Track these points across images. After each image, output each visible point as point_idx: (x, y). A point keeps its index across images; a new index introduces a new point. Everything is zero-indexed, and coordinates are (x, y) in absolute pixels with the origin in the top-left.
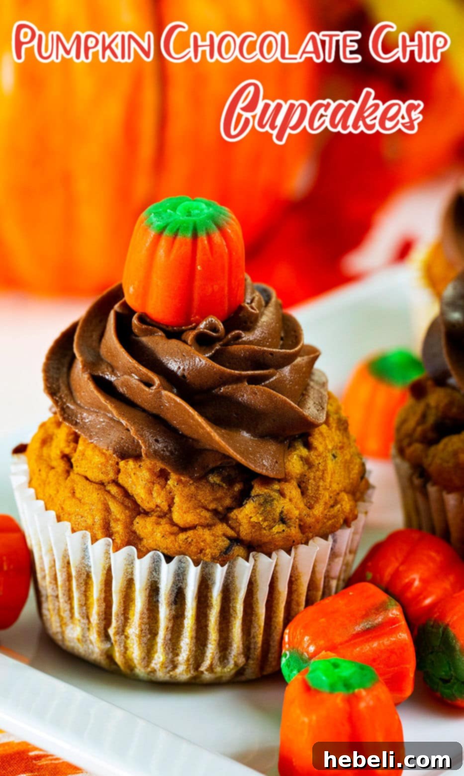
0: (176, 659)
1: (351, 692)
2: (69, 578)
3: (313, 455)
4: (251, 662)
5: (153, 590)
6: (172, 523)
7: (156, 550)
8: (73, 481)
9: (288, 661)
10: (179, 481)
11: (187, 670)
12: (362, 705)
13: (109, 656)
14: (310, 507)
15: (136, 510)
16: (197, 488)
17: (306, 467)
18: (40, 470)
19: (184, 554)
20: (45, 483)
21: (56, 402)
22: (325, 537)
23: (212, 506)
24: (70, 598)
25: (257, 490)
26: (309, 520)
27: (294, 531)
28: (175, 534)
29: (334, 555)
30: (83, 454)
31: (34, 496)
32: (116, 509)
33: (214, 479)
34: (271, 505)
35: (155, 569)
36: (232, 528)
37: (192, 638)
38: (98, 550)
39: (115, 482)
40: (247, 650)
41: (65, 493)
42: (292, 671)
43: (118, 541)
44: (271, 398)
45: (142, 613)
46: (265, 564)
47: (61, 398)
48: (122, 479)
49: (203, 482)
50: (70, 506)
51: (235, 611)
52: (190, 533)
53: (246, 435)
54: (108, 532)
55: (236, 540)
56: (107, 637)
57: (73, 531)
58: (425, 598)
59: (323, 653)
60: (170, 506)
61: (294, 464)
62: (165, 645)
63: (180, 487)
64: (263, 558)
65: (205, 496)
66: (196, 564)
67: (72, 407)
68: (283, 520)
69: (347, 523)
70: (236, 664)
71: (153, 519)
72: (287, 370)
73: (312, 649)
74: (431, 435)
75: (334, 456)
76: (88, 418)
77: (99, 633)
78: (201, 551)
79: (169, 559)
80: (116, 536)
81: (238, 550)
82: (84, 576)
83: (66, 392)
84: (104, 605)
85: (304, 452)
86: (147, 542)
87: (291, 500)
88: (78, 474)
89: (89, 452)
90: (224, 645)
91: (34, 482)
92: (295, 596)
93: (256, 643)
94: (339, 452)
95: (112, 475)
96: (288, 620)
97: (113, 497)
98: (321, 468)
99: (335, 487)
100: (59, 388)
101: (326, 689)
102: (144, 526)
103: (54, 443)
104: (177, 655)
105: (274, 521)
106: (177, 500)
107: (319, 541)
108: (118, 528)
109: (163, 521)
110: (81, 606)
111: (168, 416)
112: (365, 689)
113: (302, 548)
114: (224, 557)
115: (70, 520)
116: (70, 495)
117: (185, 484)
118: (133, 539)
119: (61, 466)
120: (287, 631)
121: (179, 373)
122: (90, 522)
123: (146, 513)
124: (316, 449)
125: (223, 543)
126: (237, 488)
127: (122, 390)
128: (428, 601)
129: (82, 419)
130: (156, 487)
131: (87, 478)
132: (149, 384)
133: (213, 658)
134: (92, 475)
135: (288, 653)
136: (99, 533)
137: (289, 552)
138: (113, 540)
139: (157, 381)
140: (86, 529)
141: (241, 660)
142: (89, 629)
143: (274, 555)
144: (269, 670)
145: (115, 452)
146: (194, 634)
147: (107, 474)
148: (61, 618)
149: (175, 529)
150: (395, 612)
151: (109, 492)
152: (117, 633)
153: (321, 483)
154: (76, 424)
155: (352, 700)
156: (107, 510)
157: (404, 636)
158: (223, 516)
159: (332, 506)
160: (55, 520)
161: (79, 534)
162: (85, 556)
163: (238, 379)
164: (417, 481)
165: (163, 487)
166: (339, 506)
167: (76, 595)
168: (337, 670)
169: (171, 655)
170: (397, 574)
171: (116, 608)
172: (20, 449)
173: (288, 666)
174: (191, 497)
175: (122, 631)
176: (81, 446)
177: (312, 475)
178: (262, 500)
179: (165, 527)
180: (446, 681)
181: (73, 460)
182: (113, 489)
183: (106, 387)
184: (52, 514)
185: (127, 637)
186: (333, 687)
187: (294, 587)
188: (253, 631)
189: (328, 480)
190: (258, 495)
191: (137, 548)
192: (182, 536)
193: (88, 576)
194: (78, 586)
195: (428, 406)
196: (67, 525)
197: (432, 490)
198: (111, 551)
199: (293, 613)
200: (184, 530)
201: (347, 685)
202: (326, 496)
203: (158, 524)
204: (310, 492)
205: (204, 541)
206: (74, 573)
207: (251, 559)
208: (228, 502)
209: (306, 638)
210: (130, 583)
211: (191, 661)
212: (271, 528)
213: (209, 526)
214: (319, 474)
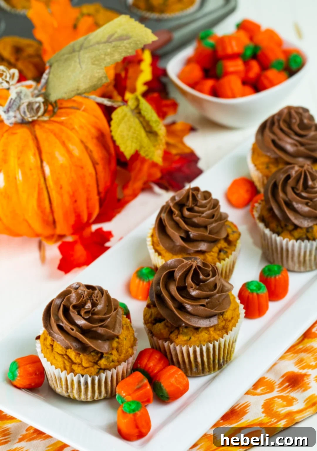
0: (87, 397)
1: (135, 412)
2: (55, 378)
3: (120, 341)
4: (108, 395)
5: (79, 382)
6: (83, 367)
7: (79, 373)
8: (54, 354)
9: (118, 397)
10: (83, 355)
11: (91, 399)
12: (138, 416)
13: (69, 396)
14: (120, 356)
15: (72, 363)
16: (88, 357)
17: (118, 344)
18: (44, 349)
19: (87, 374)
20: (46, 353)
21: (47, 330)
22: (125, 362)
23: (93, 361)
24: (56, 382)
25: (104, 355)
26: (120, 359)
27: (116, 363)
28: (83, 370)
29: (128, 364)
30: (56, 346)
31: (43, 356)
32: (66, 362)
33: (93, 354)
34: (109, 359)
35: (79, 377)
36: (99, 366)
37: (91, 392)
38: (63, 374)
39: (66, 355)
40: (106, 392)
41: (52, 357)
42: (119, 400)
43: (68, 372)
44: (106, 331)
45: (77, 388)
46: (109, 373)
47: (48, 329)
48: (68, 353)
49: (90, 355)
50: (54, 361)
51: (102, 384)
52: (88, 369)
53: (100, 341)
54: (65, 369)
55: (100, 369)
56: (67, 392)
57: (56, 368)
58: (155, 371)
59: (127, 396)
60: (82, 362)
61: (115, 344)
62: (84, 394)
63: (84, 357)
64: (108, 372)
65: (91, 358)
66: (90, 376)
67: (52, 332)
68: (113, 361)
69: (131, 356)
70: (104, 396)
71: (77, 365)
72: (109, 320)
73: (124, 394)
74: (154, 322)
75: (126, 339)
76: (57, 336)
77: (65, 392)
78: (91, 373)
79: (83, 376)
80: (67, 370)
81: (101, 371)
82: (60, 378)
83: (50, 327)
84: (66, 386)
85: (117, 340)
86: (76, 371)
87: (114, 355)
88: (55, 351)
89: (58, 346)
90: (100, 393)
91: (43, 351)
92: (118, 377)
93: (109, 391)
94: (127, 337)
95: (64, 353)
96: (117, 384)
97: (66, 359)
98: (122, 343)
99: (127, 348)
100: (47, 325)
101: (128, 412)
102: (75, 367)
103: (48, 340)
104: (87, 396)
105: (110, 363)
106: (83, 360)
107: (123, 363)
108: (68, 368)
109: (80, 366)
110: (60, 385)
111: (79, 338)
112: (138, 411)
113: (119, 367)
114: (98, 374)
115: (54, 365)
116: (53, 358)
117: (85, 356)
118: (72, 371)
119: (50, 347)
120: (117, 388)
121: (81, 326)
122: (60, 366)
123: (75, 364)
124: (120, 338)
125: (97, 370)
126: (99, 355)
127: (65, 329)
128: (155, 372)
129: (55, 336)
130: (77, 357)
131: (58, 353)
132: (73, 330)
133: (97, 396)
134: (60, 352)
135: (118, 394)
136: (63, 369)
137: (115, 368)
138: (67, 371)
139: (75, 329)
140: (59, 368)
141: (105, 395)
142: (62, 390)
143: (111, 370)
144: (113, 395)
145: (65, 348)
146: (91, 391)
147: (63, 352)
148: (55, 387)
149: (83, 368)
150: (146, 381)
151: (64, 358)
152: (70, 392)
153: (123, 348)
154: (53, 337)
155: (135, 415)
156: (64, 363)
157: (149, 387)
158: (96, 363)
159: (126, 353)
160: (50, 365)
161: (57, 370)
162: (59, 374)
163: (97, 327)
164: (151, 335)
165: (79, 356)
166: (128, 353)
167: (58, 383)
168: (131, 407)
169: (86, 397)
170: (146, 365)
171: (69, 386)
172: (38, 338)
173: (118, 398)
174: (87, 359)
175: (72, 392)
176: (55, 343)
177: (119, 346)
178: (106, 358)
179: (81, 368)
180: (162, 396)
181: (53, 347)
182: (66, 357)
183: (61, 328)
184: (49, 363)
185: (73, 393)
186: (130, 412)
187: (118, 375)
188: (108, 388)
189: (124, 347)
190: (105, 357)
191: (73, 373)
192: (86, 370)
193: (61, 378)
194: (59, 381)
195: (152, 312)
196: (54, 367)
197: (155, 338)
198: (67, 375)
199: (118, 381)
200: (86, 368)
201: (134, 410)
202: (124, 351)
203: (79, 367)
204: (120, 351)
205: (92, 371)
206: (57, 378)
207: (105, 373)
208: (97, 359)
209: (122, 392)
210: (72, 381)
211: (92, 397)
212: (109, 364)
213: (93, 366)
214: (122, 345)
